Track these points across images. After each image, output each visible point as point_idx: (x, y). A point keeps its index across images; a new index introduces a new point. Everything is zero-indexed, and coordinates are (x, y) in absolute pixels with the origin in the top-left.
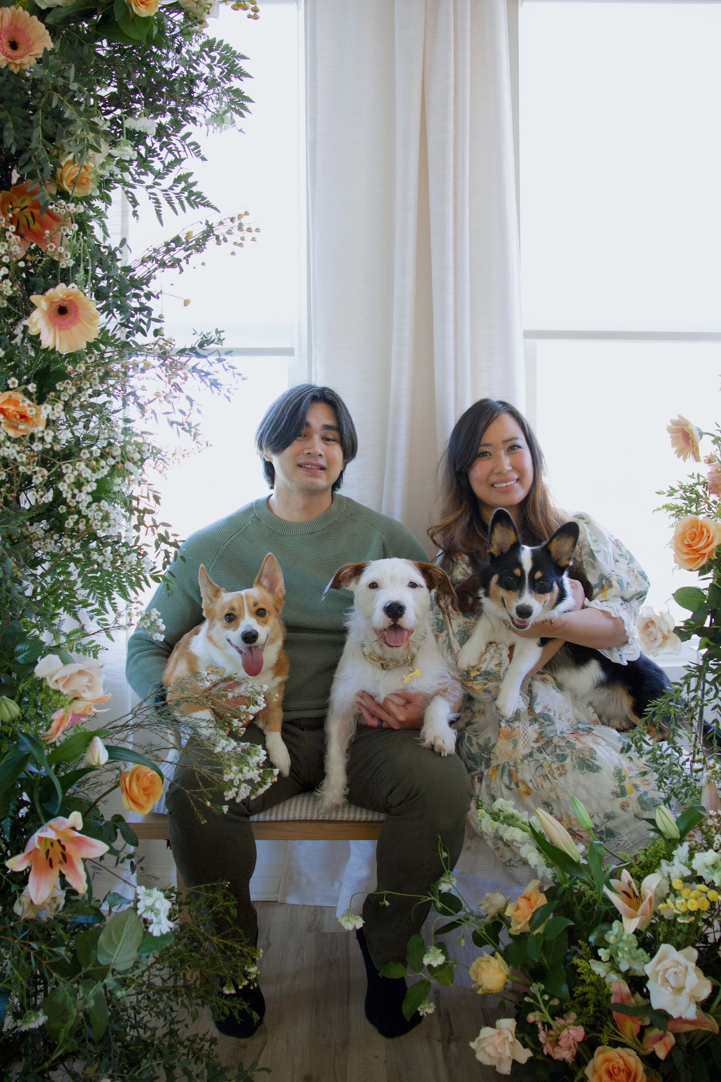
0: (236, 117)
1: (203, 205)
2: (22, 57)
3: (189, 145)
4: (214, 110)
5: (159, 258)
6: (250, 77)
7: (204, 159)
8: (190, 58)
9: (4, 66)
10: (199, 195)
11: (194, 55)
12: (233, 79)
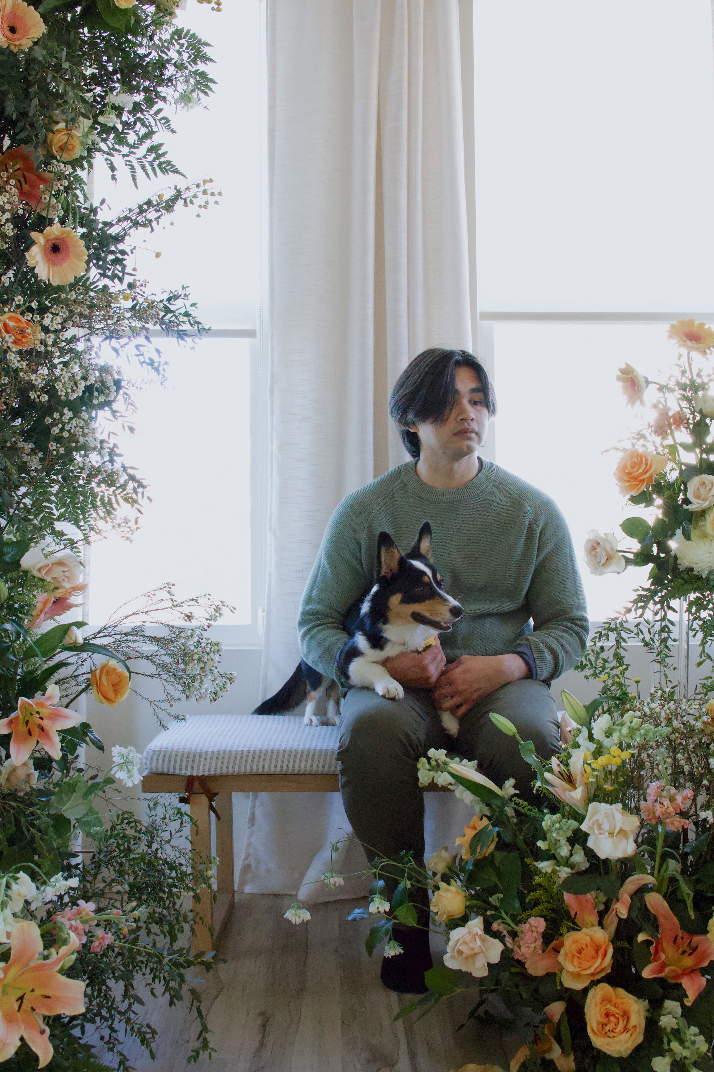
0: (202, 95)
1: (173, 172)
2: (20, 39)
3: (160, 120)
4: (182, 91)
5: (134, 218)
6: (214, 61)
7: (173, 132)
8: (162, 44)
9: (5, 46)
10: (169, 163)
11: (165, 41)
12: (199, 63)
